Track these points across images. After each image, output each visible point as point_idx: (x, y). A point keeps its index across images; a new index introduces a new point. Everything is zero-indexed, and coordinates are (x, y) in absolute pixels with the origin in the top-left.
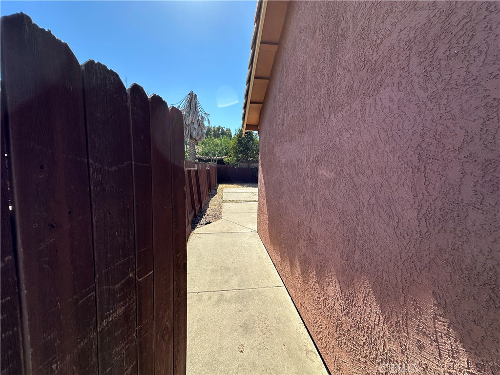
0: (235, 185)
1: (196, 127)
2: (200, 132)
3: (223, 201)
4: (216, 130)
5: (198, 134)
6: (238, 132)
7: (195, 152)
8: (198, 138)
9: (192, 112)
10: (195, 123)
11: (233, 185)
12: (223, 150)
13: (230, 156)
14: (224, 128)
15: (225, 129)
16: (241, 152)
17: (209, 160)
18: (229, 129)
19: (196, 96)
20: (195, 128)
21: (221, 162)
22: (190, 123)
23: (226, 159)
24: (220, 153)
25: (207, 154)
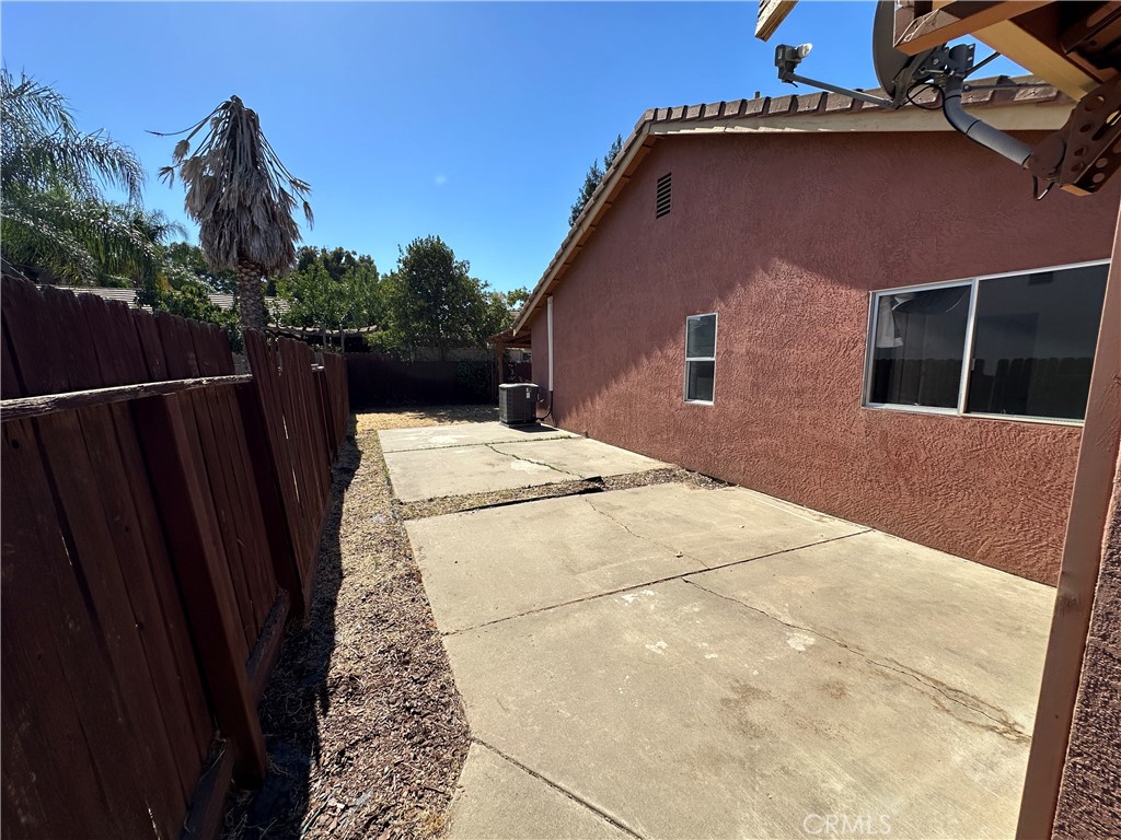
0: (407, 417)
1: (262, 224)
2: (278, 244)
3: (404, 512)
4: (330, 256)
5: (270, 250)
6: (406, 254)
7: (266, 313)
8: (269, 265)
9: (240, 169)
10: (255, 211)
11: (403, 416)
12: (360, 310)
13: (385, 328)
14: (355, 253)
15: (357, 258)
16: (419, 315)
17: (315, 338)
18: (369, 257)
19: (252, 118)
20: (255, 228)
21: (356, 343)
22: (234, 206)
23: (372, 334)
24: (349, 317)
25: (308, 321)
